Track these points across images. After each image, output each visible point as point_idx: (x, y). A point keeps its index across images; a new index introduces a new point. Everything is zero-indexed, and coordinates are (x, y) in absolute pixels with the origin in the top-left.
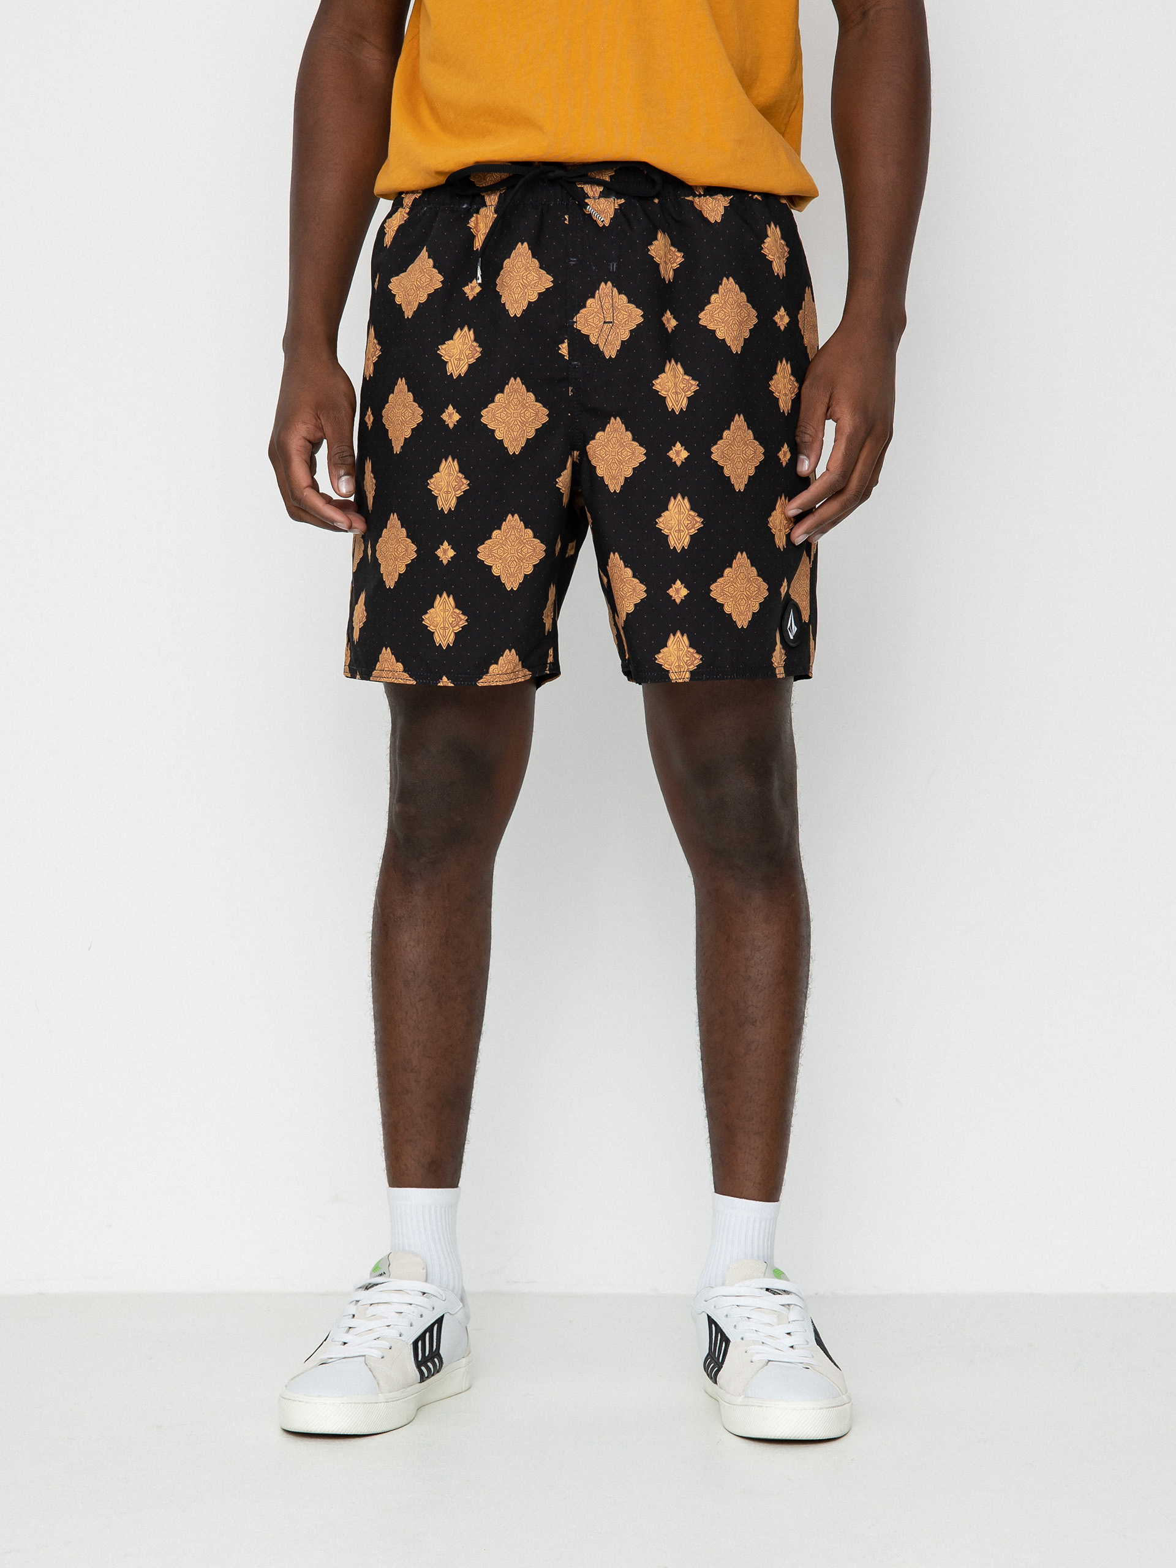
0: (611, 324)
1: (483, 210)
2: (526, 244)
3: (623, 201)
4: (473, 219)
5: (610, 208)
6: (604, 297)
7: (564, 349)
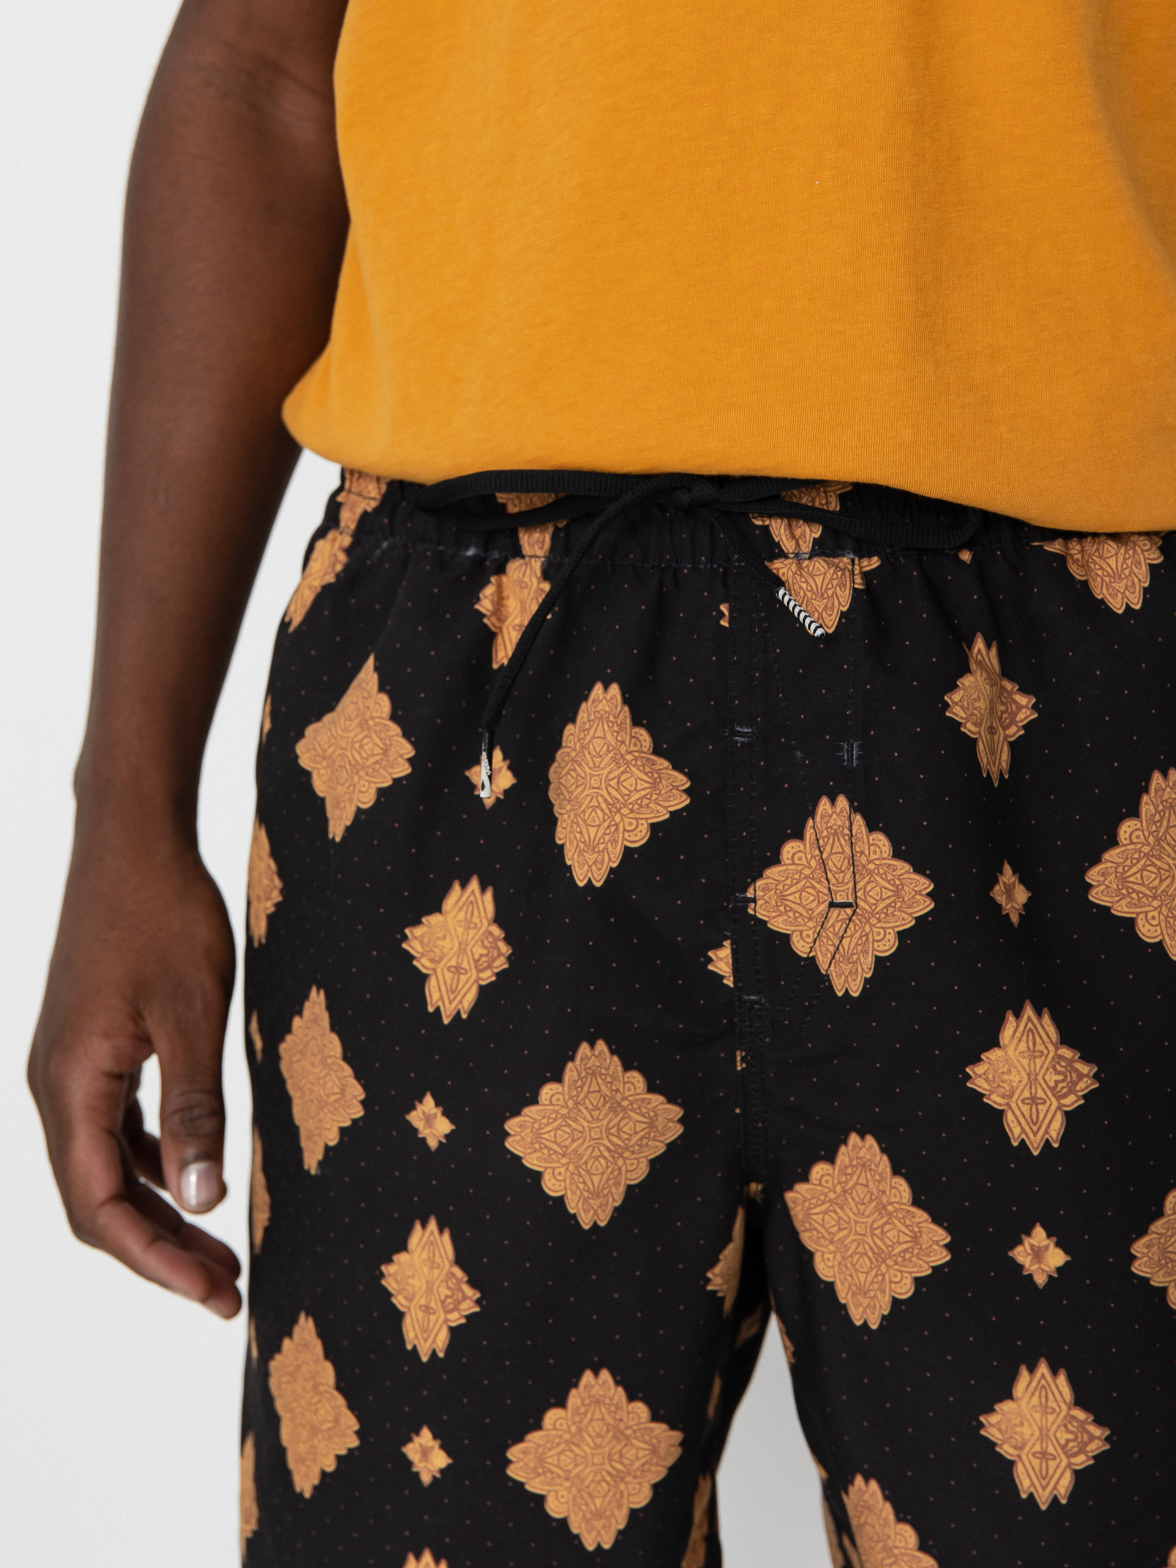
0: (849, 911)
1: (514, 567)
2: (615, 689)
3: (874, 562)
4: (489, 591)
5: (842, 585)
6: (828, 837)
7: (722, 961)
